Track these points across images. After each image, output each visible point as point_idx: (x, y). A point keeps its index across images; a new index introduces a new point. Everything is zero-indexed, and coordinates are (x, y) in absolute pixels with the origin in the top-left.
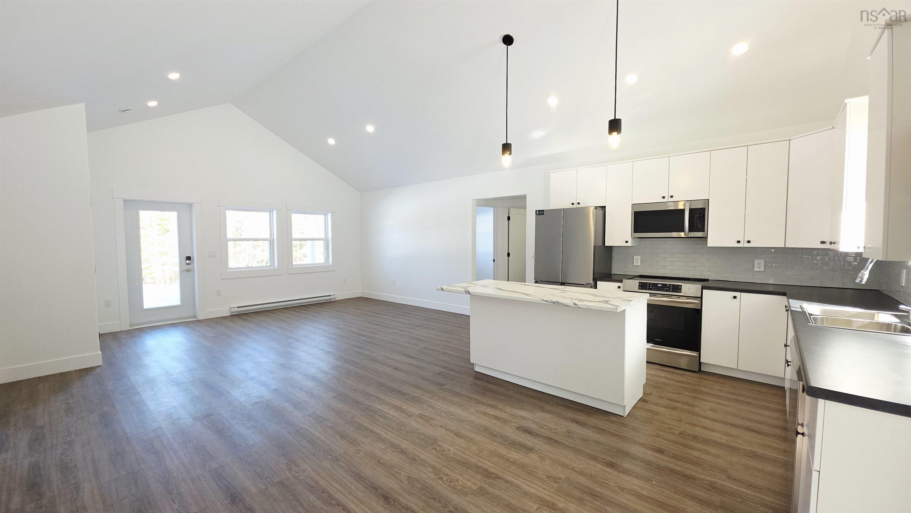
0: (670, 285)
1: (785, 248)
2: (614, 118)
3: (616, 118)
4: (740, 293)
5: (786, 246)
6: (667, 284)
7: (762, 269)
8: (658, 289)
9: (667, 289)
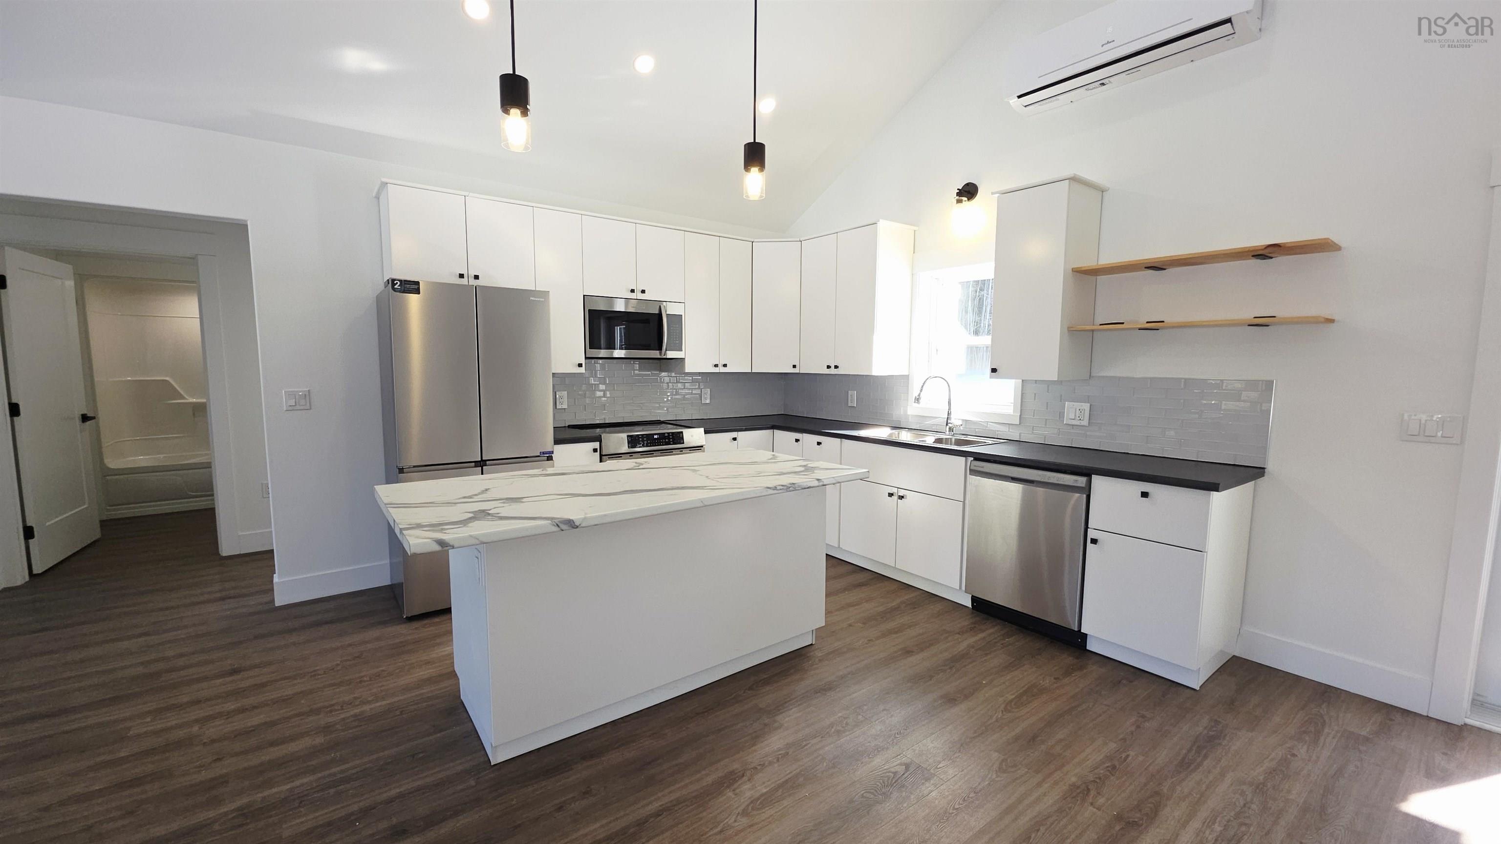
0: (668, 433)
1: (752, 373)
2: (753, 141)
3: (756, 141)
4: (736, 433)
5: (753, 372)
6: (664, 433)
7: (708, 401)
8: (655, 443)
9: (667, 440)
